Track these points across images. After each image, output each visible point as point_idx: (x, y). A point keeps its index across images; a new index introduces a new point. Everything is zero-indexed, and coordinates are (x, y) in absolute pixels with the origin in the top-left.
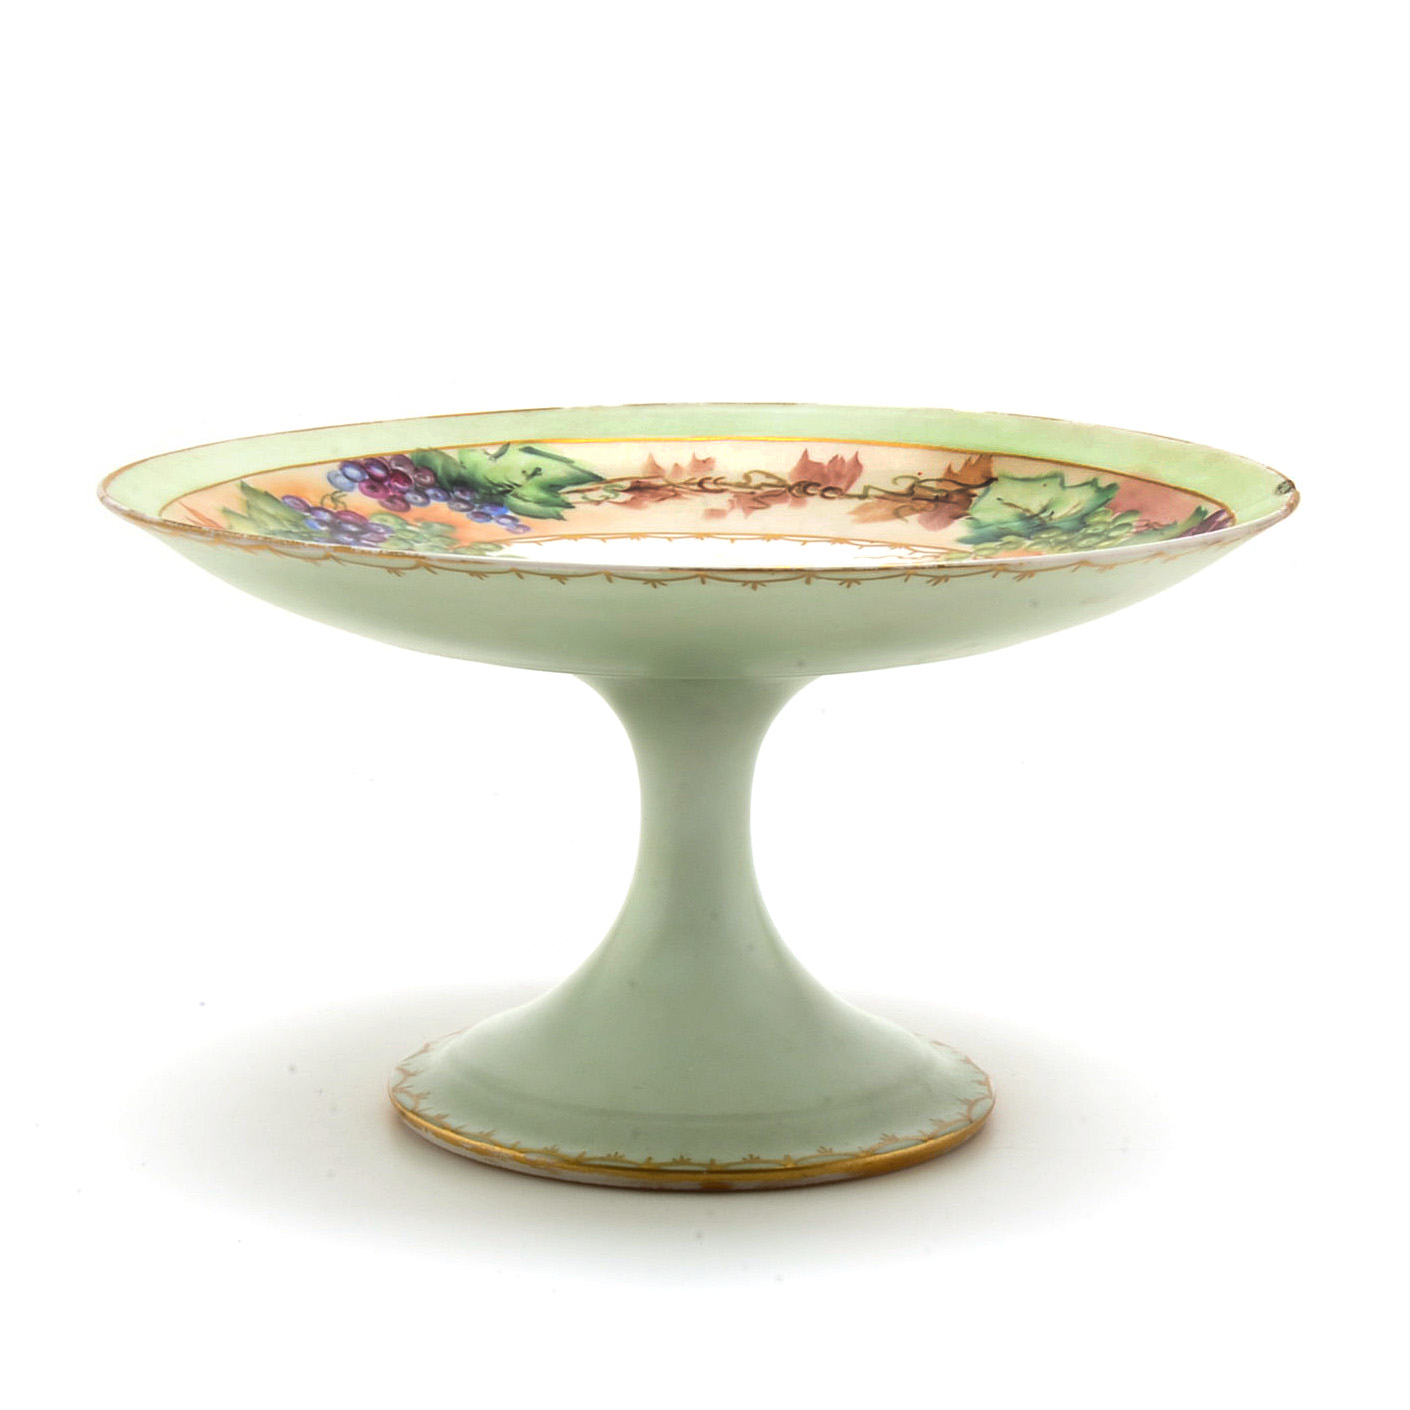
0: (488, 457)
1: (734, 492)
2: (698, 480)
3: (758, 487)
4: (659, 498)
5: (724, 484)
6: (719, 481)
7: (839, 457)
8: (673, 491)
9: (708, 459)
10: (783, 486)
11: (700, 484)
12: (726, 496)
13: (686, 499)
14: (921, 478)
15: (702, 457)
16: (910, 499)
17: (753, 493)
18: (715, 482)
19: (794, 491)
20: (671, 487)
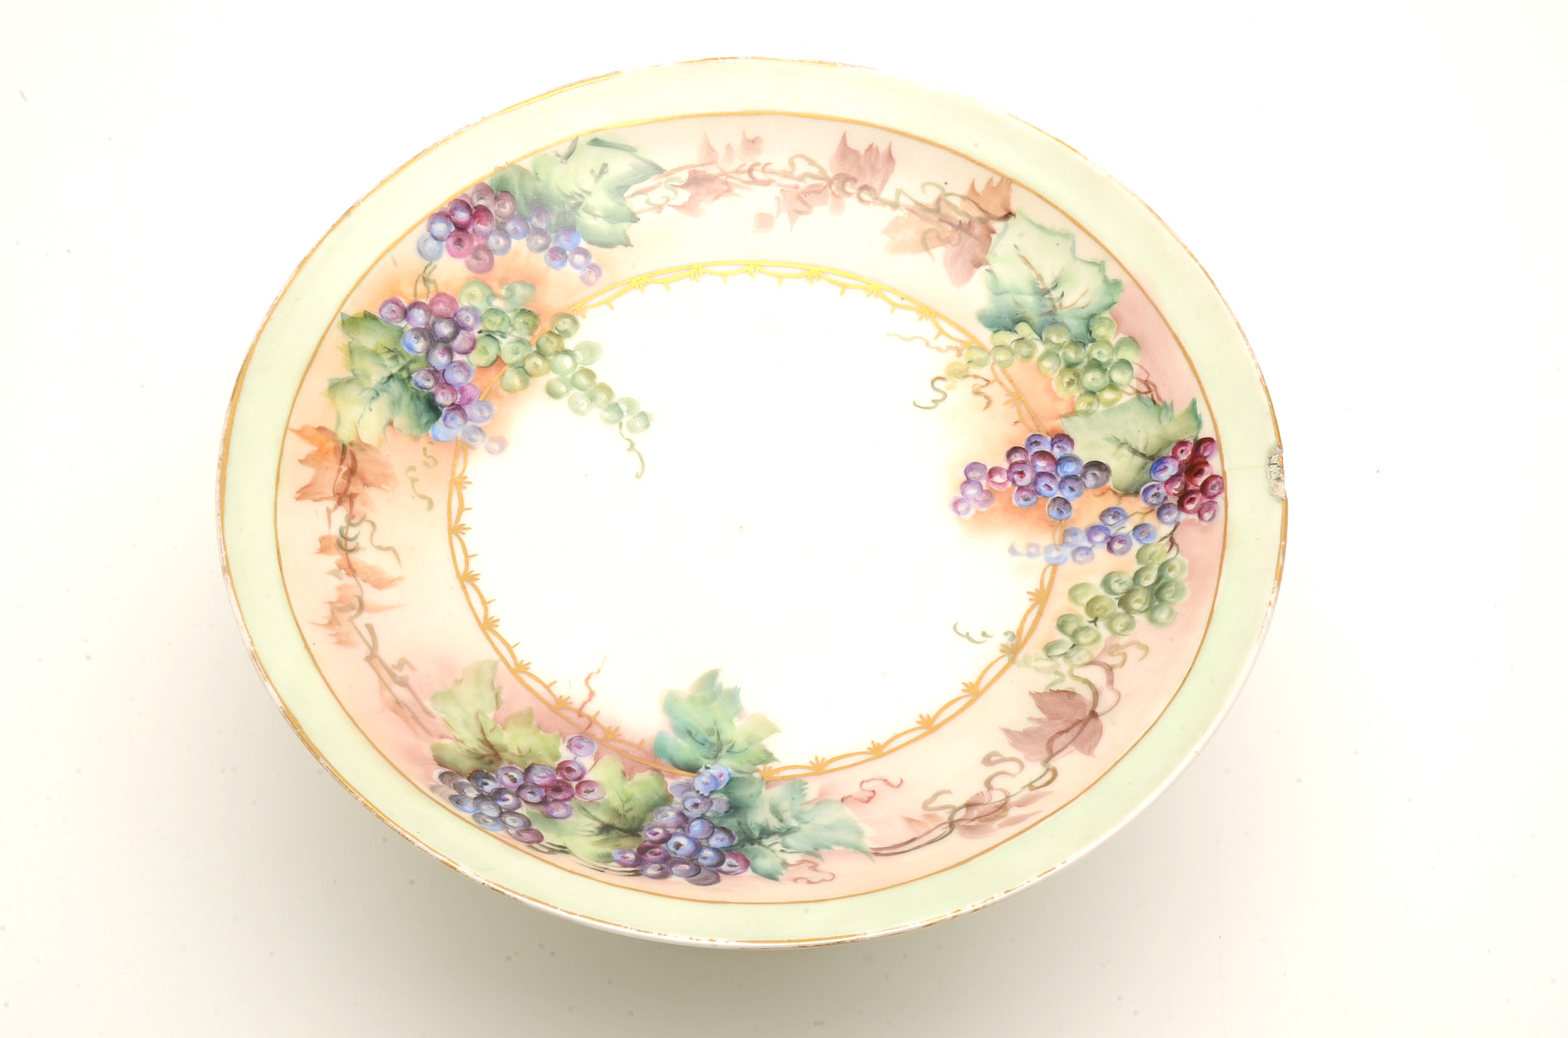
0: (559, 159)
1: (779, 185)
2: (746, 168)
3: (801, 178)
4: (713, 196)
5: (772, 172)
6: (768, 168)
7: (874, 146)
8: (726, 183)
9: (757, 138)
10: (823, 179)
11: (750, 171)
12: (774, 191)
13: (736, 195)
14: (948, 189)
15: (751, 136)
16: (936, 218)
17: (796, 187)
18: (763, 170)
19: (834, 187)
20: (724, 178)
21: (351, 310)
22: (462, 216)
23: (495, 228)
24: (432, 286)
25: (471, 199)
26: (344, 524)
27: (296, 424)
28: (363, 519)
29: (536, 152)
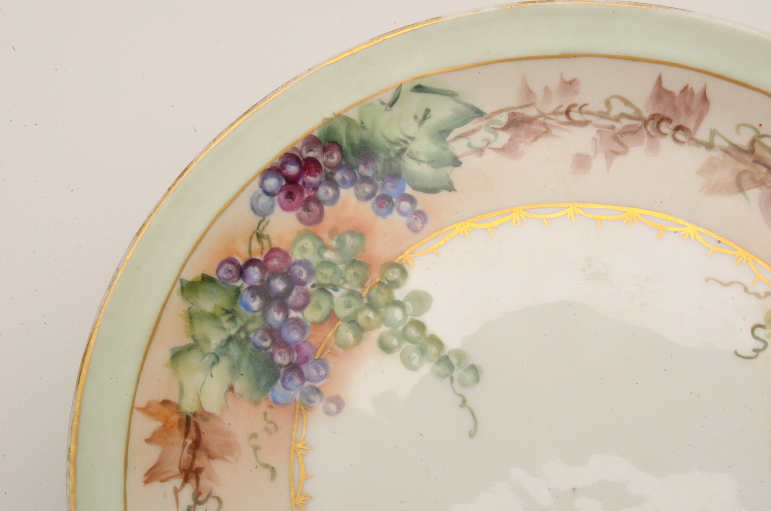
1: (596, 126)
2: (564, 109)
3: (617, 119)
4: (532, 138)
5: (588, 113)
6: (584, 109)
7: (689, 87)
8: (544, 124)
9: (574, 80)
10: (639, 119)
11: (567, 112)
12: (589, 132)
13: (556, 136)
14: (763, 131)
15: (568, 78)
17: (613, 128)
18: (580, 111)
19: (649, 128)
20: (542, 119)
21: (190, 275)
22: (293, 169)
23: (323, 179)
24: (265, 242)
25: (301, 152)
26: (191, 503)
27: (141, 402)
28: (209, 495)
29: (362, 102)
